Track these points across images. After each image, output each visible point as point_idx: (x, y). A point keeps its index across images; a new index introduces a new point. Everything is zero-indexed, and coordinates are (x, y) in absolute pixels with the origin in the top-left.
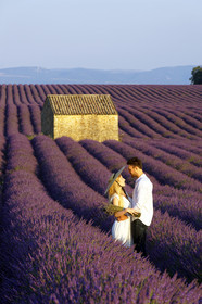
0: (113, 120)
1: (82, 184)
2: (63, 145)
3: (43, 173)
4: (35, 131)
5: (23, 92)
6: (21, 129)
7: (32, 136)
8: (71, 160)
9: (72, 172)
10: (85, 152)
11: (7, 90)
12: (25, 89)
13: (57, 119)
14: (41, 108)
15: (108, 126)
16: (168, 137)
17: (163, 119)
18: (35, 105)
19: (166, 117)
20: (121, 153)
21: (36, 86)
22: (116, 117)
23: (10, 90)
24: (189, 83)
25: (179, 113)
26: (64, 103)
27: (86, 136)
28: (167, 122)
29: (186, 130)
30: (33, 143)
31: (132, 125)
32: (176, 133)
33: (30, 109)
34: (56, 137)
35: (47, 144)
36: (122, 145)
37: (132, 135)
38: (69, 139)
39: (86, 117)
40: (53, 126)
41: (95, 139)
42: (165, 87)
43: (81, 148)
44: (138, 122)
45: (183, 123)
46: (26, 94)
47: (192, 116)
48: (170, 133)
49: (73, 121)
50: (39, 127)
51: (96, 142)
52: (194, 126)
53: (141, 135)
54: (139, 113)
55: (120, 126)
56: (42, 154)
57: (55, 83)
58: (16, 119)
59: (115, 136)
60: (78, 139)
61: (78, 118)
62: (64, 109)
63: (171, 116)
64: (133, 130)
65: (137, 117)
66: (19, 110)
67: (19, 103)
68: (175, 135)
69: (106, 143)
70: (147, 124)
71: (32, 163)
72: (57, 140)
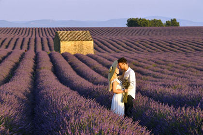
0: (91, 44)
1: (78, 76)
2: (66, 56)
3: (56, 71)
4: (50, 50)
6: (43, 49)
7: (49, 52)
8: (70, 64)
9: (72, 70)
10: (77, 59)
11: (35, 30)
12: (45, 30)
13: (62, 44)
14: (53, 39)
15: (88, 47)
16: (118, 52)
17: (115, 43)
18: (49, 37)
19: (116, 42)
20: (96, 60)
21: (50, 28)
22: (92, 42)
23: (37, 30)
24: (126, 26)
25: (123, 40)
26: (66, 35)
27: (77, 52)
28: (117, 45)
29: (127, 49)
30: (50, 55)
31: (100, 47)
32: (122, 50)
33: (48, 39)
34: (61, 53)
35: (57, 56)
36: (97, 56)
37: (100, 51)
38: (69, 53)
39: (77, 42)
40: (60, 47)
41: (82, 53)
42: (114, 28)
43: (75, 58)
44: (102, 45)
45: (125, 45)
46: (45, 32)
47: (129, 42)
48: (119, 50)
49: (70, 44)
50: (53, 48)
51: (83, 55)
52: (131, 46)
53: (104, 51)
54: (103, 41)
55: (94, 48)
56: (55, 61)
57: (60, 27)
58: (40, 44)
59: (92, 52)
60: (73, 54)
61: (73, 43)
62: (65, 38)
63: (119, 42)
64: (100, 49)
65: (102, 42)
66: (42, 40)
67: (42, 36)
68: (122, 51)
69: (88, 55)
70: (107, 46)
71: (50, 65)
72: (62, 54)
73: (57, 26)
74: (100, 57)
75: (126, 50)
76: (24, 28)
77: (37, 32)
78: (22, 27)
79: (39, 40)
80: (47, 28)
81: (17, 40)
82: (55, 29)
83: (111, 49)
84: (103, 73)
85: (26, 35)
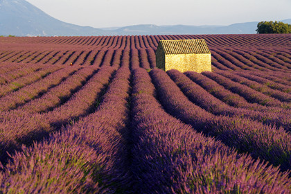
0: (208, 57)
1: (190, 103)
2: (173, 75)
3: (160, 95)
4: (151, 66)
5: (142, 41)
6: (141, 65)
7: (150, 70)
8: (179, 86)
9: (181, 94)
10: (188, 79)
11: (130, 39)
12: (143, 39)
13: (167, 57)
14: (155, 51)
15: (203, 62)
16: (246, 69)
17: (241, 57)
18: (149, 48)
19: (243, 55)
20: (216, 81)
21: (150, 37)
22: (210, 55)
23: (133, 39)
24: (256, 33)
25: (252, 53)
26: (172, 46)
27: (188, 69)
28: (244, 59)
29: (257, 64)
30: (151, 74)
31: (220, 61)
32: (251, 66)
33: (147, 51)
34: (166, 70)
35: (160, 74)
36: (216, 75)
37: (220, 68)
38: (177, 71)
39: (188, 56)
40: (164, 62)
41: (195, 71)
42: (240, 35)
43: (185, 77)
44: (223, 59)
45: (255, 60)
46: (144, 42)
47: (261, 54)
48: (246, 66)
49: (179, 58)
50: (155, 64)
51: (196, 73)
52: (264, 61)
53: (227, 68)
54: (224, 53)
55: (212, 64)
56: (158, 82)
57: (164, 35)
58: (137, 58)
59: (209, 69)
60: (182, 71)
61: (182, 56)
62: (172, 50)
63: (246, 54)
64: (220, 65)
65: (222, 55)
66: (139, 52)
67: (139, 48)
68: (250, 68)
69: (203, 73)
70: (230, 60)
71: (151, 88)
72: (167, 72)
73: (161, 34)
74: (220, 77)
75: (256, 66)
76: (115, 37)
77: (133, 42)
78: (112, 35)
79: (135, 52)
80: (146, 37)
81: (106, 52)
82: (158, 38)
83: (236, 65)
84: (225, 99)
85: (119, 46)
